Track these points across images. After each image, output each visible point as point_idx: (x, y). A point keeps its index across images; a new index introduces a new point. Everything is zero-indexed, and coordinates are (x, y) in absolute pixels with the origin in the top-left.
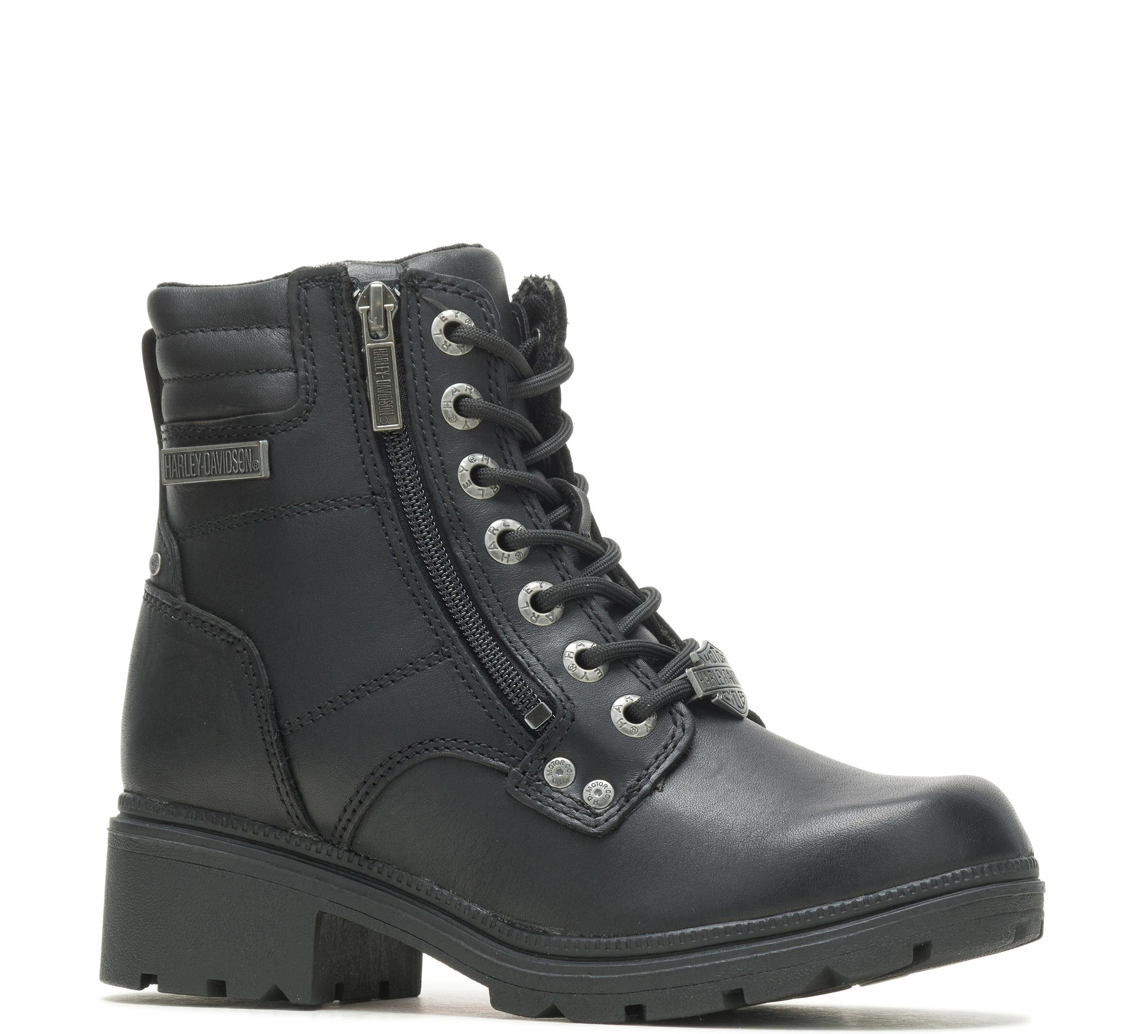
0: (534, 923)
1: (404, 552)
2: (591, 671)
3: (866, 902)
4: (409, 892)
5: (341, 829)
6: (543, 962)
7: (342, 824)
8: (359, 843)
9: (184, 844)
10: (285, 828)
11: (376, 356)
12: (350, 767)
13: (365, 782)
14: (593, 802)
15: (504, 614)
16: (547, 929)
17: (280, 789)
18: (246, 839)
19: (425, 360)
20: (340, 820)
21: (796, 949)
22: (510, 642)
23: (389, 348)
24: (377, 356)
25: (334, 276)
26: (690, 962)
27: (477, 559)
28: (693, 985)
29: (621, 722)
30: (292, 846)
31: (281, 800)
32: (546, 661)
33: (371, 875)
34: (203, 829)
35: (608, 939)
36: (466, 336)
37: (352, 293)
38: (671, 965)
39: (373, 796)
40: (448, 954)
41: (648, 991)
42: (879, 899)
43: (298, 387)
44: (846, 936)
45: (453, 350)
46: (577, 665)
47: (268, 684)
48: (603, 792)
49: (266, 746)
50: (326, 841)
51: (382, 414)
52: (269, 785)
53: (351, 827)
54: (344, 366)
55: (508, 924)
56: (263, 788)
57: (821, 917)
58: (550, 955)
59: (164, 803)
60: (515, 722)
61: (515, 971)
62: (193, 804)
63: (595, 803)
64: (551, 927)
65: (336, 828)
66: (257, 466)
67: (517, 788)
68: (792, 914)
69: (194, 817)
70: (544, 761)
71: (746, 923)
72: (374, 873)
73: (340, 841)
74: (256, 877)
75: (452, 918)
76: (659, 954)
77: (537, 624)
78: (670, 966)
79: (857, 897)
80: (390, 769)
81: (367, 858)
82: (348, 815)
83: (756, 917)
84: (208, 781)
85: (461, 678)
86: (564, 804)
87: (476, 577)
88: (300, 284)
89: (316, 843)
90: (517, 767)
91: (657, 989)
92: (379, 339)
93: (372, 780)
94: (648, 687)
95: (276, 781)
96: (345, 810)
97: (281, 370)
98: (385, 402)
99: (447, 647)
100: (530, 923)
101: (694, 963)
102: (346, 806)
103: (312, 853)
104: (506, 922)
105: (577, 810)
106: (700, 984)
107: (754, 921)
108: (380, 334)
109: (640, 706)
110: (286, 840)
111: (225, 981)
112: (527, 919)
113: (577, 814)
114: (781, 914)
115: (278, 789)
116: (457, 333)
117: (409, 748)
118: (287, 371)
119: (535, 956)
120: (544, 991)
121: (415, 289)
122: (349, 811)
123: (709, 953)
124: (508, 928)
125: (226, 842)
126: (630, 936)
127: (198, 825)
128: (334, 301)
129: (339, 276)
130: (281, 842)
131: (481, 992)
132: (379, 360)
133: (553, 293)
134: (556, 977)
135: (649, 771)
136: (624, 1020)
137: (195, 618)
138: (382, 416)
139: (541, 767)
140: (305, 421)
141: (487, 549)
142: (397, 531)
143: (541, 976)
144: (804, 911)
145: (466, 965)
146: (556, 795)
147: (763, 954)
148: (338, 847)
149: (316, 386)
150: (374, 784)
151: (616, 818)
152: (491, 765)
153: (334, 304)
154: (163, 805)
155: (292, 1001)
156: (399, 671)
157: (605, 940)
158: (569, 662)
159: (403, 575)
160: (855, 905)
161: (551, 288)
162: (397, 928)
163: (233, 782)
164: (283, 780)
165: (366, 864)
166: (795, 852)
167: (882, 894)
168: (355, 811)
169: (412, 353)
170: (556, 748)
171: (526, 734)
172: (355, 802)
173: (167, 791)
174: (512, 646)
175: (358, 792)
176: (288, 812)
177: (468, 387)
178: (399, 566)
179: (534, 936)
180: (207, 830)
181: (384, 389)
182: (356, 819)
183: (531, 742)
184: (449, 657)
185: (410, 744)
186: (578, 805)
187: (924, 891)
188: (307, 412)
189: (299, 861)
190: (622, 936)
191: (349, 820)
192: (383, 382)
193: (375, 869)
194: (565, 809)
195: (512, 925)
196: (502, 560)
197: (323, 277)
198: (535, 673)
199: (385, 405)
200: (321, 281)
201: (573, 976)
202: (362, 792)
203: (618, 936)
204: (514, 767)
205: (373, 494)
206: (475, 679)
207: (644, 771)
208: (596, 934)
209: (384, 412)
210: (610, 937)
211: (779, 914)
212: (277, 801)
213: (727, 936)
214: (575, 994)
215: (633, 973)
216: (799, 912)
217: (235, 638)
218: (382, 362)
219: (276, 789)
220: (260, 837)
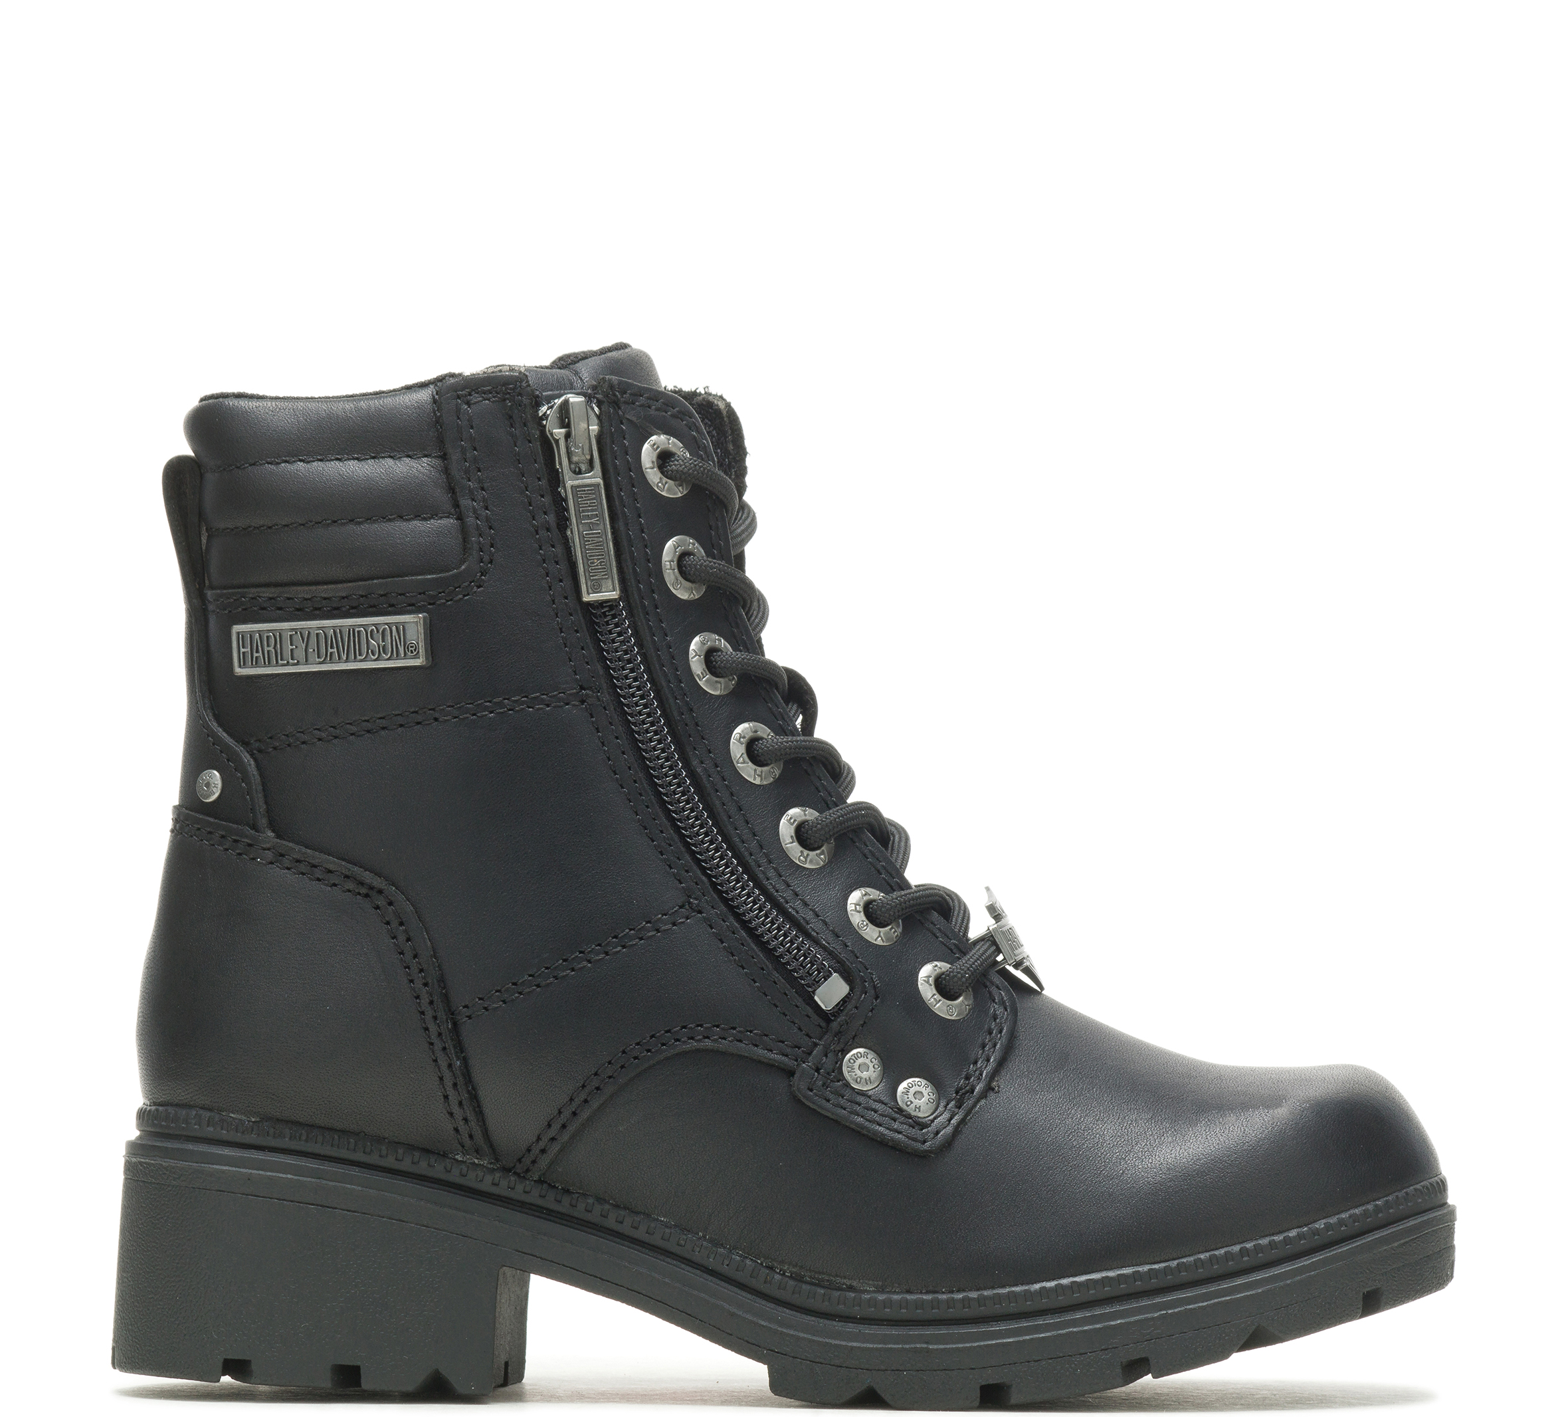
0: (837, 1276)
1: (630, 768)
2: (886, 929)
3: (1300, 1236)
4: (635, 1236)
5: (537, 1152)
6: (851, 1328)
7: (542, 1144)
8: (560, 1170)
9: (292, 1176)
10: (444, 1152)
11: (580, 497)
12: (562, 1066)
13: (583, 1086)
14: (914, 1108)
15: (764, 852)
16: (854, 1284)
17: (450, 1097)
18: (385, 1168)
19: (638, 503)
20: (539, 1139)
21: (1219, 1303)
22: (777, 891)
23: (598, 485)
24: (582, 497)
25: (511, 386)
26: (1074, 1323)
27: (723, 777)
28: (1081, 1354)
29: (935, 999)
30: (454, 1177)
31: (449, 1113)
32: (828, 916)
33: (576, 1214)
34: (320, 1155)
35: (949, 1296)
36: (683, 469)
37: (537, 411)
38: (1047, 1328)
39: (595, 1104)
40: (702, 1321)
41: (1015, 1364)
42: (1316, 1232)
43: (465, 540)
44: (1282, 1284)
45: (668, 489)
46: (868, 922)
47: (432, 953)
48: (925, 1094)
49: (430, 1039)
50: (506, 1170)
51: (594, 578)
52: (431, 1092)
53: (555, 1148)
54: (530, 511)
55: (791, 1277)
56: (421, 1097)
57: (1246, 1259)
58: (860, 1319)
59: (253, 1120)
60: (799, 1001)
61: (810, 1341)
62: (301, 1120)
63: (917, 1110)
64: (861, 1281)
65: (529, 1150)
66: (415, 650)
67: (811, 1090)
68: (1207, 1254)
69: (304, 1138)
70: (842, 1054)
71: (1146, 1268)
72: (579, 1212)
73: (530, 1168)
74: (405, 1220)
75: (701, 1271)
76: (1026, 1313)
77: (807, 866)
78: (1046, 1330)
79: (1288, 1230)
80: (622, 1067)
81: (567, 1191)
82: (552, 1133)
83: (1159, 1260)
84: (332, 1088)
85: (719, 942)
86: (876, 1111)
87: (725, 802)
88: (459, 397)
89: (492, 1171)
90: (808, 1062)
91: (1029, 1362)
92: (581, 474)
93: (595, 1082)
94: (951, 950)
95: (444, 1087)
96: (549, 1126)
97: (437, 516)
98: (596, 561)
99: (696, 899)
100: (830, 1275)
101: (1080, 1324)
102: (552, 1119)
103: (486, 1186)
104: (789, 1275)
105: (895, 1120)
106: (1090, 1353)
107: (1156, 1266)
108: (583, 468)
109: (955, 976)
110: (445, 1168)
111: (359, 1366)
112: (825, 1270)
113: (896, 1126)
114: (1192, 1255)
115: (446, 1097)
116: (673, 466)
117: (651, 1039)
118: (446, 517)
119: (835, 1320)
120: (856, 1368)
121: (616, 404)
122: (556, 1127)
123: (1098, 1311)
124: (792, 1283)
125: (355, 1172)
126: (982, 1290)
127: (310, 1150)
128: (512, 422)
129: (520, 387)
130: (438, 1169)
131: (756, 1373)
132: (585, 504)
133: (725, 413)
134: (877, 1349)
135: (979, 1066)
136: (978, 1404)
137: (298, 861)
138: (594, 580)
139: (839, 1063)
140: (479, 587)
141: (735, 763)
142: (618, 739)
143: (852, 1348)
144: (1222, 1251)
145: (731, 1335)
146: (861, 1099)
147: (1176, 1310)
148: (524, 1177)
149: (493, 539)
150: (598, 1089)
151: (949, 1129)
152: (770, 1059)
153: (512, 426)
154: (251, 1123)
155: (460, 1389)
156: (632, 932)
157: (944, 1297)
158: (858, 919)
159: (629, 800)
160: (1287, 1241)
161: (722, 406)
162: (621, 1286)
163: (372, 1089)
164: (455, 1085)
165: (566, 1200)
166: (1204, 1171)
167: (1320, 1225)
168: (564, 1126)
169: (623, 494)
170: (855, 1036)
171: (814, 1017)
172: (567, 1113)
173: (259, 1103)
174: (780, 896)
175: (571, 1100)
176: (456, 1130)
177: (691, 541)
178: (623, 788)
179: (836, 1294)
180: (324, 1156)
181: (593, 543)
182: (565, 1137)
183: (821, 1027)
184: (700, 912)
185: (654, 1033)
186: (895, 1112)
187: (1368, 1220)
188: (482, 575)
189: (465, 1196)
190: (970, 1290)
191: (553, 1139)
192: (593, 534)
193: (581, 1206)
194: (876, 1117)
195: (798, 1278)
196: (755, 779)
197: (494, 388)
198: (817, 933)
199: (597, 565)
200: (491, 393)
201: (900, 1346)
202: (577, 1101)
203: (964, 1291)
204: (804, 1062)
205: (582, 688)
206: (740, 942)
207: (972, 1066)
208: (931, 1288)
209: (596, 575)
210: (952, 1292)
211: (1189, 1256)
212: (442, 1115)
213: (1121, 1286)
214: (905, 1371)
215: (993, 1340)
216: (1217, 1253)
217: (371, 888)
218: (590, 506)
219: (442, 1097)
220: (406, 1165)
